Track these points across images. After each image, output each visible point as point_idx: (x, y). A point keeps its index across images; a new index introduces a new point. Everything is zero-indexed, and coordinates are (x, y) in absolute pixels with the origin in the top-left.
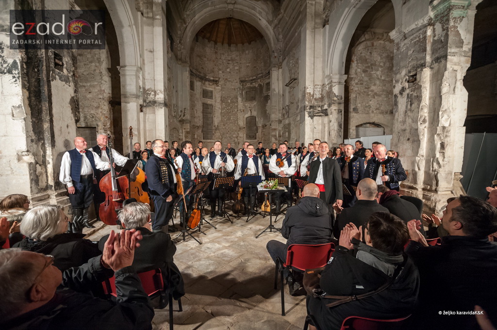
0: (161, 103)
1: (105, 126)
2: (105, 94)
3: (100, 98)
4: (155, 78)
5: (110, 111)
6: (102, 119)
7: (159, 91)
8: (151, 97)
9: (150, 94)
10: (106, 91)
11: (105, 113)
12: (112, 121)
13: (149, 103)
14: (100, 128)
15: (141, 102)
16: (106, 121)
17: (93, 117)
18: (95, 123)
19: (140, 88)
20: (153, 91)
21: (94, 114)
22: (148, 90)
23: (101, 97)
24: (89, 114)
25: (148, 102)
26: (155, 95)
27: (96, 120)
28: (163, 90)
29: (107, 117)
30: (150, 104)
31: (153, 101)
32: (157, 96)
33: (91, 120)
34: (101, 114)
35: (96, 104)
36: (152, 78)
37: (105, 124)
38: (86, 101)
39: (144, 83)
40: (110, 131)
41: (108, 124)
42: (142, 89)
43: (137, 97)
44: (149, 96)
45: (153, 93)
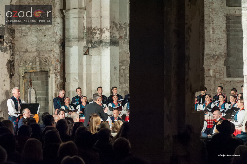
0: (107, 43)
1: (56, 70)
2: (57, 36)
3: (53, 41)
4: (102, 15)
5: (61, 54)
6: (54, 63)
7: (105, 29)
8: (97, 37)
9: (96, 33)
10: (58, 33)
11: (56, 56)
12: (62, 65)
13: (95, 43)
14: (51, 72)
15: (84, 43)
16: (57, 64)
17: (46, 61)
18: (47, 67)
19: (84, 29)
20: (98, 30)
21: (47, 58)
22: (94, 29)
23: (54, 39)
24: (43, 58)
25: (93, 42)
26: (101, 34)
27: (48, 64)
28: (109, 27)
29: (57, 61)
30: (96, 45)
31: (98, 41)
32: (104, 35)
33: (44, 64)
34: (53, 58)
35: (50, 47)
36: (98, 16)
37: (56, 69)
38: (42, 45)
39: (89, 23)
40: (60, 76)
41: (59, 68)
42: (86, 30)
43: (80, 39)
44: (95, 35)
45: (98, 32)
